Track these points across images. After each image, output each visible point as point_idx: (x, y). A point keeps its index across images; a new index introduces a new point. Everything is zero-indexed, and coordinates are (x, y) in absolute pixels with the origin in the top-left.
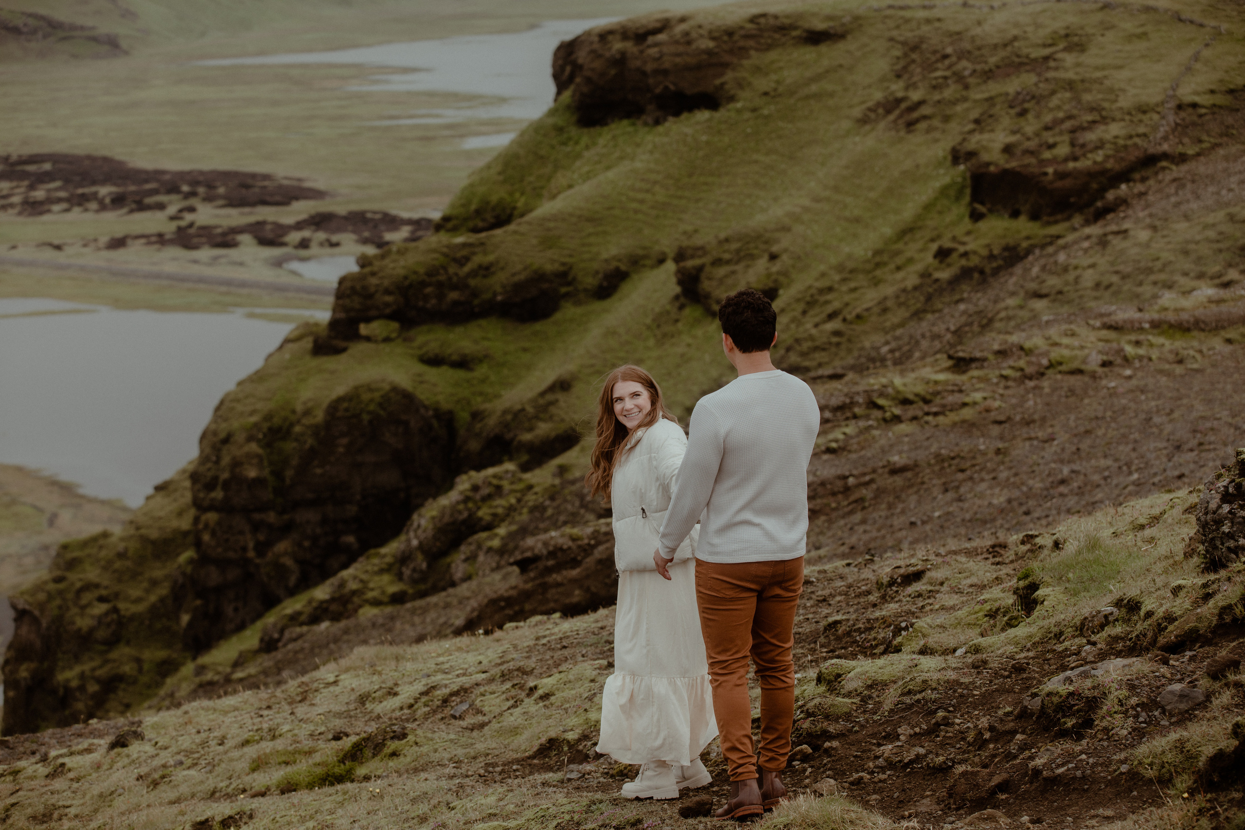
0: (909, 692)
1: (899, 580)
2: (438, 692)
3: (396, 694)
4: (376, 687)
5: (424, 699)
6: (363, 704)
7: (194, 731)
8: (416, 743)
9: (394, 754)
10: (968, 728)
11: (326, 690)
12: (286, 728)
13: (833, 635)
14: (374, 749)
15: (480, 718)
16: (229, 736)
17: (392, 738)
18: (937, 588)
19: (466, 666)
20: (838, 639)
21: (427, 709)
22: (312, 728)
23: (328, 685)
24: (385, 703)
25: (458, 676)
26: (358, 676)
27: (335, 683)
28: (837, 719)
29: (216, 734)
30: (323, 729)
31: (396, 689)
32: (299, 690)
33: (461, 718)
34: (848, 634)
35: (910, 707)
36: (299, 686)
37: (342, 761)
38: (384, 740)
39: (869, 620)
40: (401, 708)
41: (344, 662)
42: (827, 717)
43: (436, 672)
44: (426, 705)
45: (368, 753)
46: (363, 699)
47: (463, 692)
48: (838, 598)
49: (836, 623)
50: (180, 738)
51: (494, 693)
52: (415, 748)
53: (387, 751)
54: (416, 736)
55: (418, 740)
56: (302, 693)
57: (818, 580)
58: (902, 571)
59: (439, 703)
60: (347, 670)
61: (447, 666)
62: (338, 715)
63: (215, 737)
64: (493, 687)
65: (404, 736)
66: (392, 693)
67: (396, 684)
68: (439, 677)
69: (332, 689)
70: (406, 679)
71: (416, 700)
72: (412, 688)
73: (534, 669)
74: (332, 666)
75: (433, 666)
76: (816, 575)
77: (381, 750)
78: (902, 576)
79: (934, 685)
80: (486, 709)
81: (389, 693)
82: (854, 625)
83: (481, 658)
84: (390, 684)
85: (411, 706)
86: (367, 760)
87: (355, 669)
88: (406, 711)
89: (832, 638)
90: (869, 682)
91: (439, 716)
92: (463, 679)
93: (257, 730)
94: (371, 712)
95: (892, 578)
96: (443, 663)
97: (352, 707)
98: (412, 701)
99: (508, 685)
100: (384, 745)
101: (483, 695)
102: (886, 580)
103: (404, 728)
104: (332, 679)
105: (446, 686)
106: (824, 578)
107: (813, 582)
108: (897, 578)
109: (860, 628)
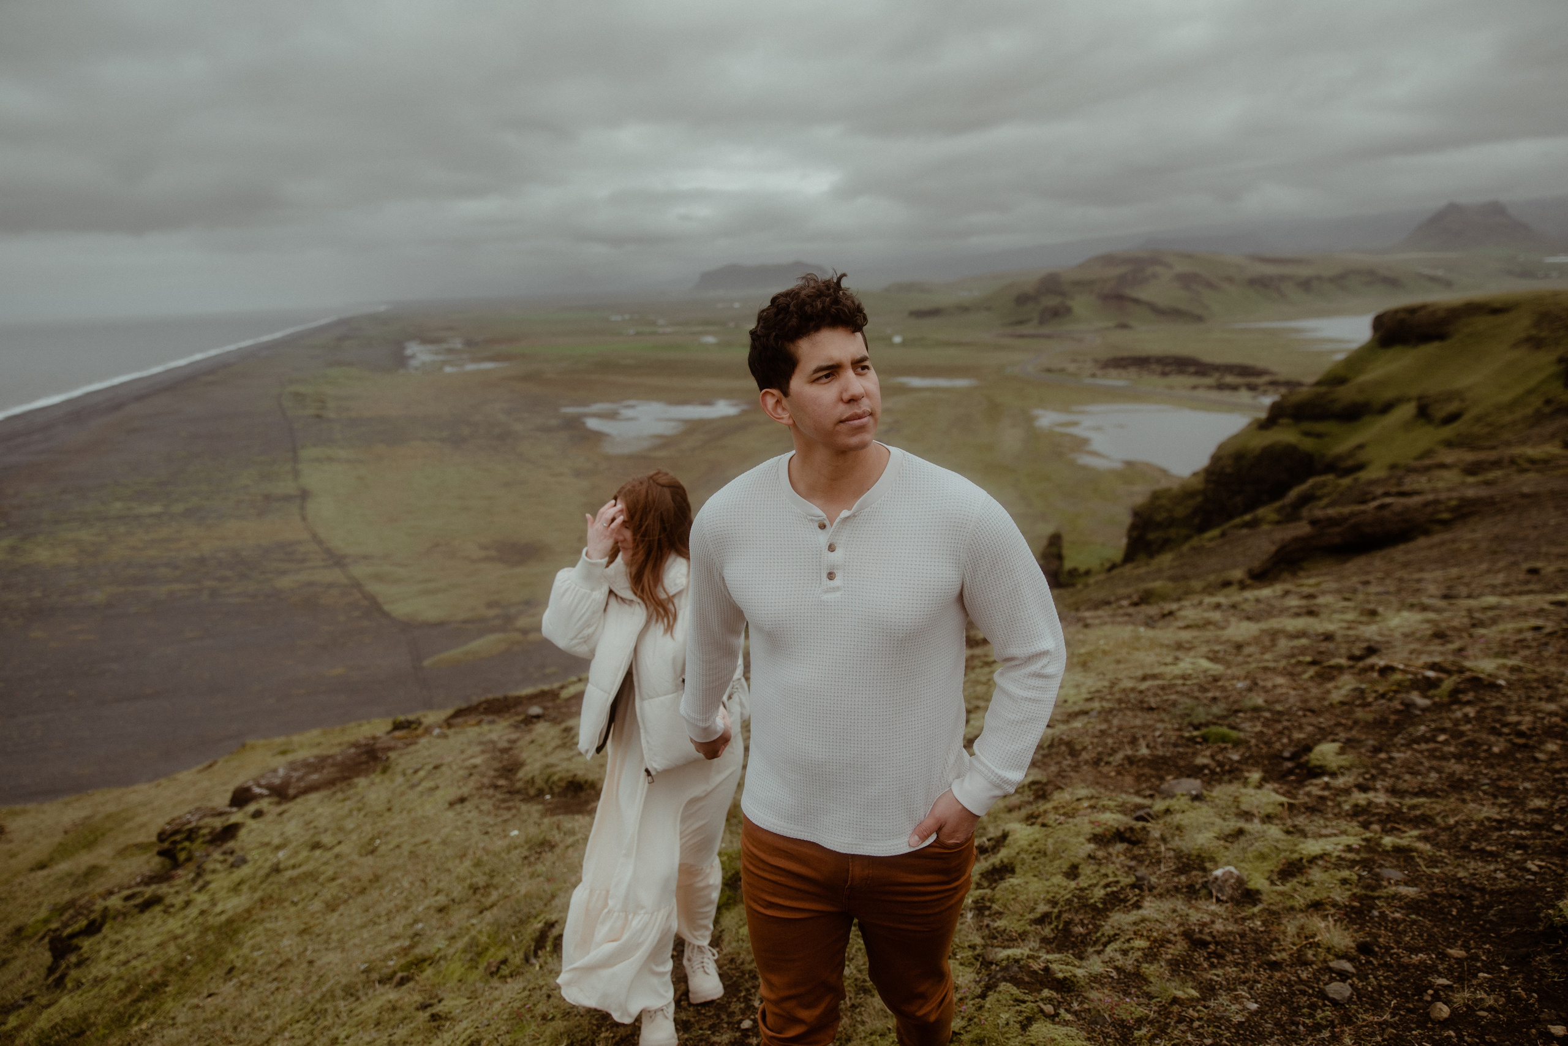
106: (1519, 680)
107: (1500, 687)
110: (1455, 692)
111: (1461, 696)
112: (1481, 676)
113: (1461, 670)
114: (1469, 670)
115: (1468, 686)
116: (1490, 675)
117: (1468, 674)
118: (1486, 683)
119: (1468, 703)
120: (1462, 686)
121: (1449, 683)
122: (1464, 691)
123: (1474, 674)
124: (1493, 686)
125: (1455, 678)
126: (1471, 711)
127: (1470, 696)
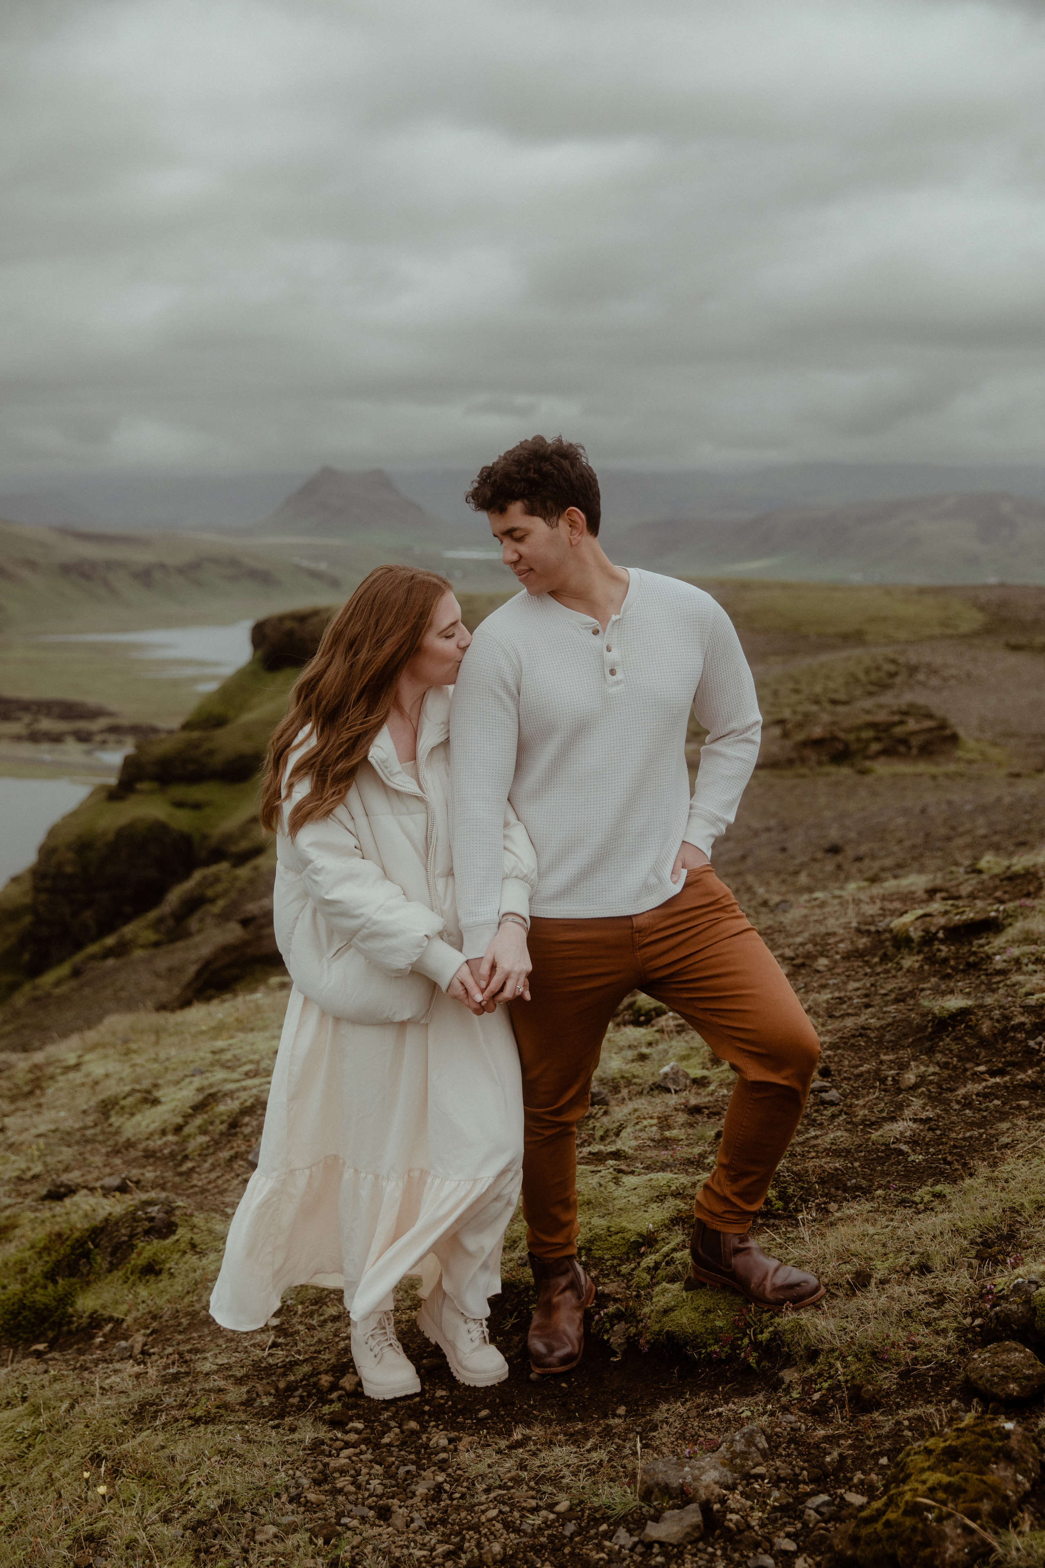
1: (941, 935)
2: (222, 1108)
3: (156, 1102)
4: (127, 1089)
5: (199, 1117)
6: (106, 1115)
8: (193, 1246)
9: (151, 1270)
11: (63, 1078)
14: (113, 1254)
17: (147, 1233)
19: (256, 1057)
21: (204, 1139)
22: (23, 1166)
23: (68, 1069)
24: (138, 1117)
25: (247, 1075)
26: (106, 1057)
27: (77, 1067)
30: (38, 1168)
31: (157, 1094)
32: (30, 1076)
34: (1003, 1034)
36: (30, 1071)
37: (51, 1276)
38: (132, 1236)
40: (164, 1132)
41: (91, 1036)
43: (213, 1065)
44: (201, 1130)
45: (101, 1261)
46: (107, 1107)
52: (191, 1259)
53: (137, 1260)
54: (192, 1226)
55: (197, 1239)
56: (32, 1081)
58: (942, 921)
59: (223, 1127)
60: (93, 1048)
61: (228, 1056)
62: (68, 1137)
65: (170, 1228)
66: (150, 1100)
67: (156, 1086)
68: (220, 1075)
69: (71, 1075)
70: (170, 1076)
71: (187, 1118)
72: (179, 1095)
74: (74, 1040)
75: (210, 1057)
77: (125, 1257)
78: (944, 928)
81: (145, 1101)
82: (1007, 1018)
84: (146, 1084)
85: (178, 1129)
86: (98, 1278)
87: (104, 1046)
88: (171, 1138)
91: (225, 1154)
94: (117, 1133)
95: (926, 931)
96: (222, 1051)
97: (89, 1120)
98: (180, 1120)
100: (132, 1247)
103: (170, 1211)
104: (73, 1060)
105: (230, 1094)
108: (937, 932)
109: (1023, 1024)
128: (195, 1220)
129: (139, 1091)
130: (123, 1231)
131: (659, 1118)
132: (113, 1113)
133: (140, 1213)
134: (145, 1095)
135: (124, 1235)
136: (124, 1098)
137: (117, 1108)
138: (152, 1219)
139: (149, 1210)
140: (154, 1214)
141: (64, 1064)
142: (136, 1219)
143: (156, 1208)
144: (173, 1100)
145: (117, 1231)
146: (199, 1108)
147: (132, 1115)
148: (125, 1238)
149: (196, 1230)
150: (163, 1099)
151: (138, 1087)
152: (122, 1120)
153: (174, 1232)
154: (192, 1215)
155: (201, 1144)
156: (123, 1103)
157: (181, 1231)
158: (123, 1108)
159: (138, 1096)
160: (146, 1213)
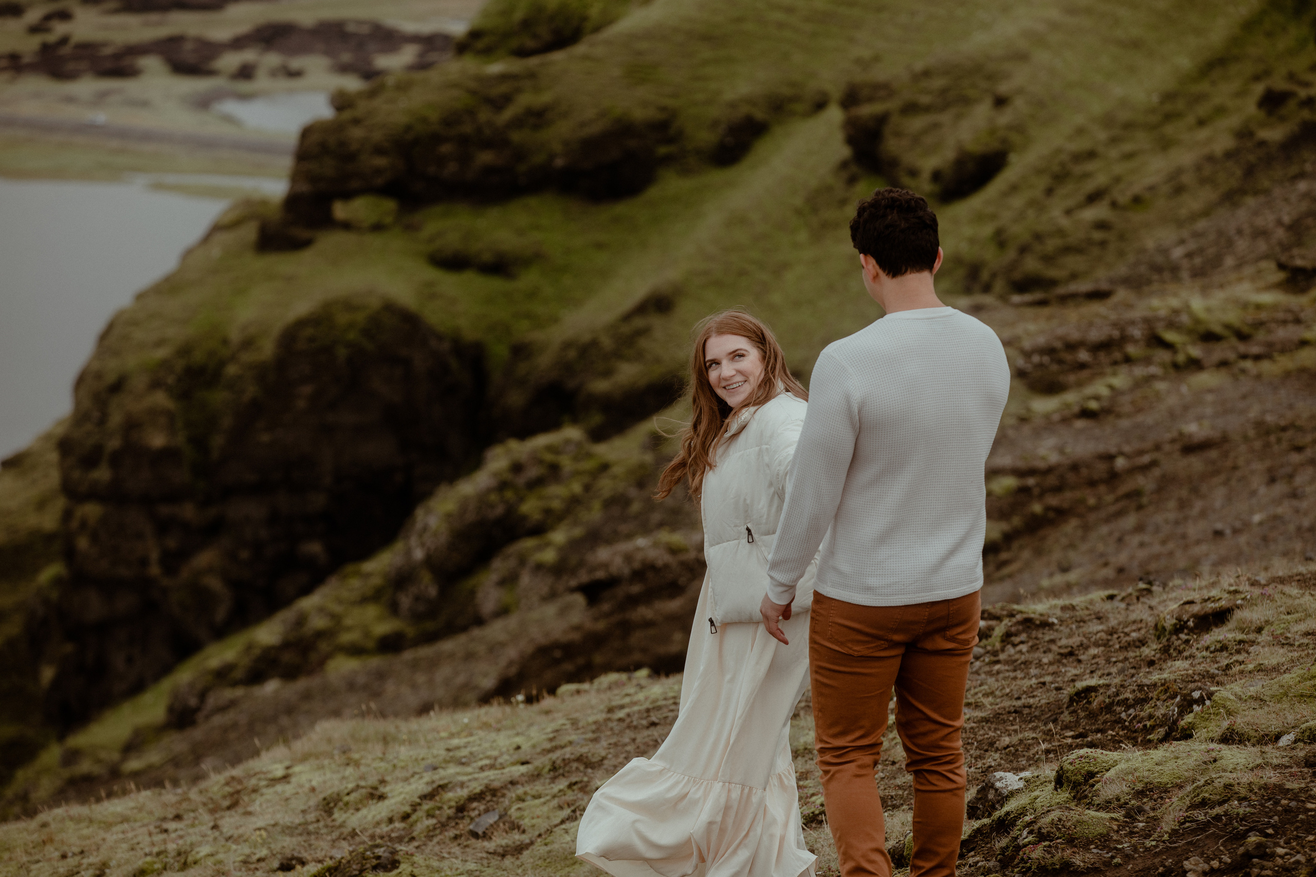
0: (1204, 803)
1: (1191, 624)
2: (450, 795)
3: (382, 797)
4: (351, 786)
5: (427, 805)
6: (329, 812)
7: (57, 854)
10: (1298, 862)
11: (270, 791)
12: (204, 850)
13: (1084, 709)
15: (517, 837)
16: (113, 863)
17: (375, 868)
18: (1252, 636)
19: (495, 753)
20: (1092, 716)
21: (432, 821)
22: (247, 851)
23: (274, 781)
24: (364, 811)
25: (482, 769)
26: (322, 767)
27: (285, 778)
28: (1086, 844)
29: (92, 859)
30: (264, 852)
31: (383, 789)
32: (228, 789)
33: (486, 836)
34: (1108, 708)
35: (1204, 827)
36: (227, 784)
38: (362, 871)
39: (1141, 687)
40: (391, 820)
41: (299, 746)
42: (1071, 841)
43: (447, 762)
44: (429, 815)
46: (329, 805)
47: (489, 794)
48: (1093, 651)
49: (1089, 690)
50: (34, 867)
51: (539, 797)
54: (413, 864)
55: (416, 871)
56: (232, 795)
57: (1062, 621)
58: (1196, 609)
59: (451, 812)
60: (305, 758)
61: (464, 752)
62: (289, 830)
63: (90, 865)
64: (538, 787)
65: (394, 864)
66: (376, 795)
67: (383, 782)
68: (452, 770)
69: (279, 788)
70: (399, 774)
71: (415, 807)
72: (408, 788)
73: (603, 759)
74: (280, 751)
75: (443, 753)
76: (1059, 612)
78: (1195, 616)
79: (1243, 792)
80: (526, 823)
81: (372, 796)
82: (1117, 694)
83: (518, 740)
84: (372, 780)
85: (405, 817)
87: (317, 756)
88: (398, 825)
89: (1082, 714)
90: (1139, 786)
91: (451, 833)
92: (491, 774)
93: (158, 854)
94: (342, 825)
95: (1179, 619)
96: (458, 748)
97: (311, 817)
98: (408, 809)
99: (562, 784)
101: (521, 799)
102: (1169, 623)
103: (394, 852)
104: (279, 772)
105: (462, 785)
106: (1071, 618)
107: (1053, 624)
108: (1188, 620)
109: (1127, 699)
110: (1007, 637)
111: (1013, 639)
112: (1032, 616)
113: (1011, 615)
114: (1021, 612)
115: (1021, 627)
116: (1041, 615)
117: (1019, 617)
118: (1038, 622)
119: (1022, 642)
120: (1013, 629)
121: (999, 630)
122: (1016, 634)
123: (1025, 616)
124: (1045, 625)
125: (1006, 621)
126: (1024, 648)
127: (1023, 637)
128: (415, 859)
129: (363, 787)
130: (354, 867)
131: (802, 773)
132: (336, 810)
133: (368, 853)
134: (370, 790)
135: (355, 870)
136: (348, 794)
137: (341, 804)
138: (379, 858)
139: (376, 851)
140: (380, 854)
141: (270, 776)
142: (364, 858)
143: (382, 849)
144: (401, 793)
145: (350, 867)
146: (429, 796)
147: (358, 810)
148: (357, 873)
149: (415, 865)
150: (389, 795)
151: (362, 783)
152: (344, 816)
153: (397, 868)
154: (412, 855)
155: (428, 827)
156: (346, 799)
157: (403, 867)
158: (347, 804)
159: (364, 791)
160: (374, 853)
